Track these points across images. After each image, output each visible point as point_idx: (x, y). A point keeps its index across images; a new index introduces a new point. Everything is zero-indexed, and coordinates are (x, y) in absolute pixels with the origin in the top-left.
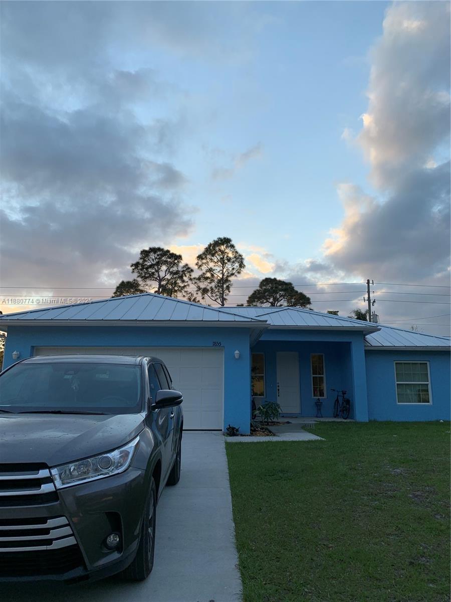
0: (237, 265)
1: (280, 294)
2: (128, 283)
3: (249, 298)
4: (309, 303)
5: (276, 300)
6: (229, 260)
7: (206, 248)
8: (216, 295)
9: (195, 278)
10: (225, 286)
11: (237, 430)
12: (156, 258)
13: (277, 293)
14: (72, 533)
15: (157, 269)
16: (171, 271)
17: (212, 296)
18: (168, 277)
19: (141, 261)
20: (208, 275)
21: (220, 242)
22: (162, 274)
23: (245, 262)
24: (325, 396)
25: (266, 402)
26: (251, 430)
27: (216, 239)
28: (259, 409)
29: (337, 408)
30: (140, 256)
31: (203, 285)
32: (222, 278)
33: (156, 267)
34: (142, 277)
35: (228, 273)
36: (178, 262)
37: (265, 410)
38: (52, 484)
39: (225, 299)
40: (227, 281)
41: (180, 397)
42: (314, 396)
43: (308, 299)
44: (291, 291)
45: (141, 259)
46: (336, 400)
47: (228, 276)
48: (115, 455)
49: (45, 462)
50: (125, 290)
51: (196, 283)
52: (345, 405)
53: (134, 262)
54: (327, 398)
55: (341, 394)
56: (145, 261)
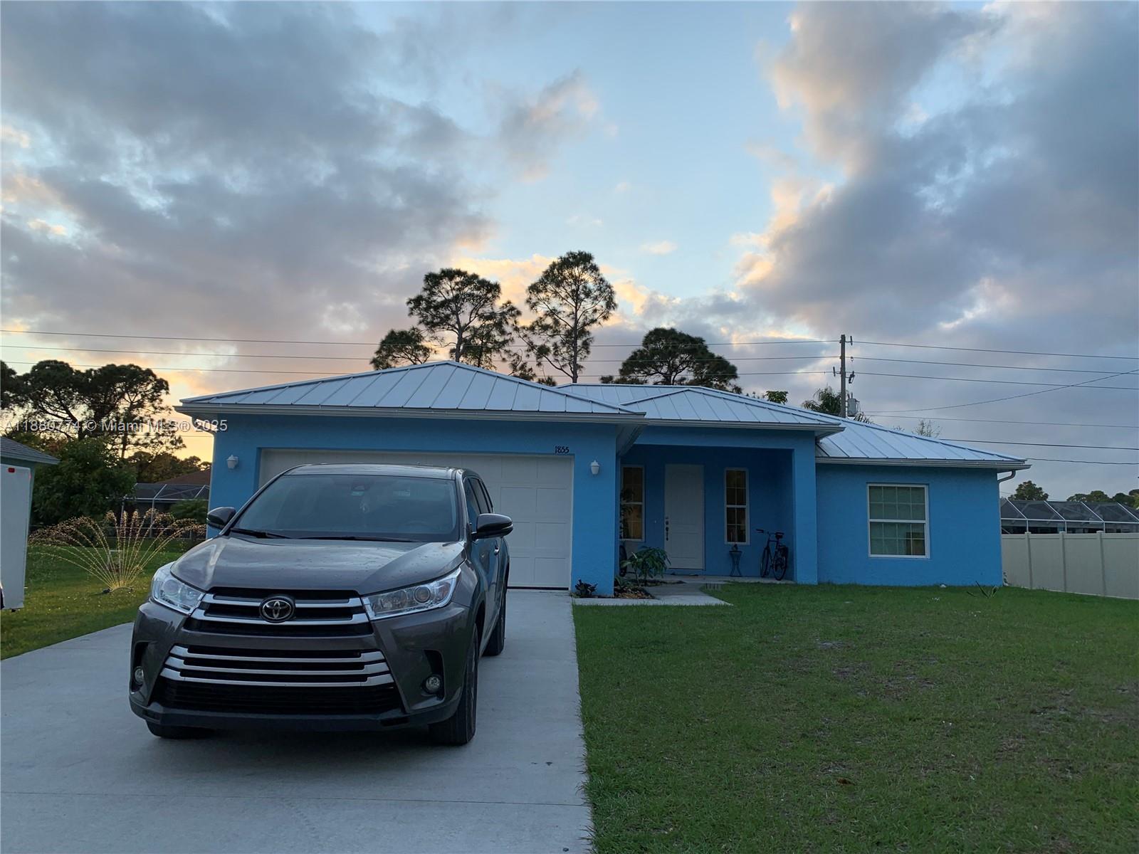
0: (601, 304)
1: (682, 358)
2: (403, 333)
3: (624, 364)
4: (735, 377)
5: (674, 369)
6: (588, 294)
7: (546, 272)
8: (564, 359)
9: (524, 328)
10: (579, 342)
11: (593, 589)
12: (453, 289)
13: (677, 357)
14: (388, 669)
15: (454, 309)
16: (480, 312)
17: (557, 360)
18: (477, 323)
19: (425, 294)
20: (549, 321)
21: (571, 260)
22: (464, 319)
23: (616, 300)
24: (748, 542)
25: (644, 547)
26: (615, 590)
27: (564, 255)
28: (632, 559)
29: (767, 563)
30: (423, 285)
31: (538, 341)
32: (574, 328)
33: (453, 305)
34: (427, 324)
35: (586, 318)
36: (494, 296)
37: (641, 560)
38: (364, 614)
39: (580, 367)
40: (583, 332)
41: (509, 524)
42: (729, 540)
43: (733, 369)
44: (702, 353)
45: (425, 290)
46: (766, 549)
47: (585, 324)
48: (433, 586)
49: (355, 589)
50: (395, 347)
51: (526, 336)
52: (780, 556)
53: (413, 297)
54: (751, 544)
55: (773, 537)
56: (432, 294)
